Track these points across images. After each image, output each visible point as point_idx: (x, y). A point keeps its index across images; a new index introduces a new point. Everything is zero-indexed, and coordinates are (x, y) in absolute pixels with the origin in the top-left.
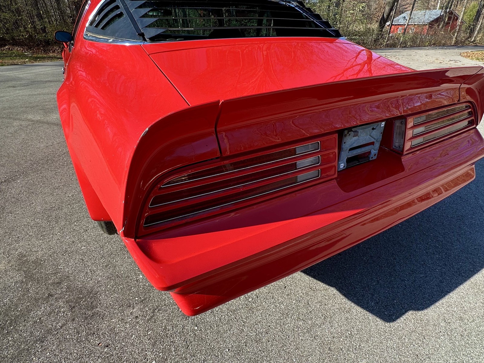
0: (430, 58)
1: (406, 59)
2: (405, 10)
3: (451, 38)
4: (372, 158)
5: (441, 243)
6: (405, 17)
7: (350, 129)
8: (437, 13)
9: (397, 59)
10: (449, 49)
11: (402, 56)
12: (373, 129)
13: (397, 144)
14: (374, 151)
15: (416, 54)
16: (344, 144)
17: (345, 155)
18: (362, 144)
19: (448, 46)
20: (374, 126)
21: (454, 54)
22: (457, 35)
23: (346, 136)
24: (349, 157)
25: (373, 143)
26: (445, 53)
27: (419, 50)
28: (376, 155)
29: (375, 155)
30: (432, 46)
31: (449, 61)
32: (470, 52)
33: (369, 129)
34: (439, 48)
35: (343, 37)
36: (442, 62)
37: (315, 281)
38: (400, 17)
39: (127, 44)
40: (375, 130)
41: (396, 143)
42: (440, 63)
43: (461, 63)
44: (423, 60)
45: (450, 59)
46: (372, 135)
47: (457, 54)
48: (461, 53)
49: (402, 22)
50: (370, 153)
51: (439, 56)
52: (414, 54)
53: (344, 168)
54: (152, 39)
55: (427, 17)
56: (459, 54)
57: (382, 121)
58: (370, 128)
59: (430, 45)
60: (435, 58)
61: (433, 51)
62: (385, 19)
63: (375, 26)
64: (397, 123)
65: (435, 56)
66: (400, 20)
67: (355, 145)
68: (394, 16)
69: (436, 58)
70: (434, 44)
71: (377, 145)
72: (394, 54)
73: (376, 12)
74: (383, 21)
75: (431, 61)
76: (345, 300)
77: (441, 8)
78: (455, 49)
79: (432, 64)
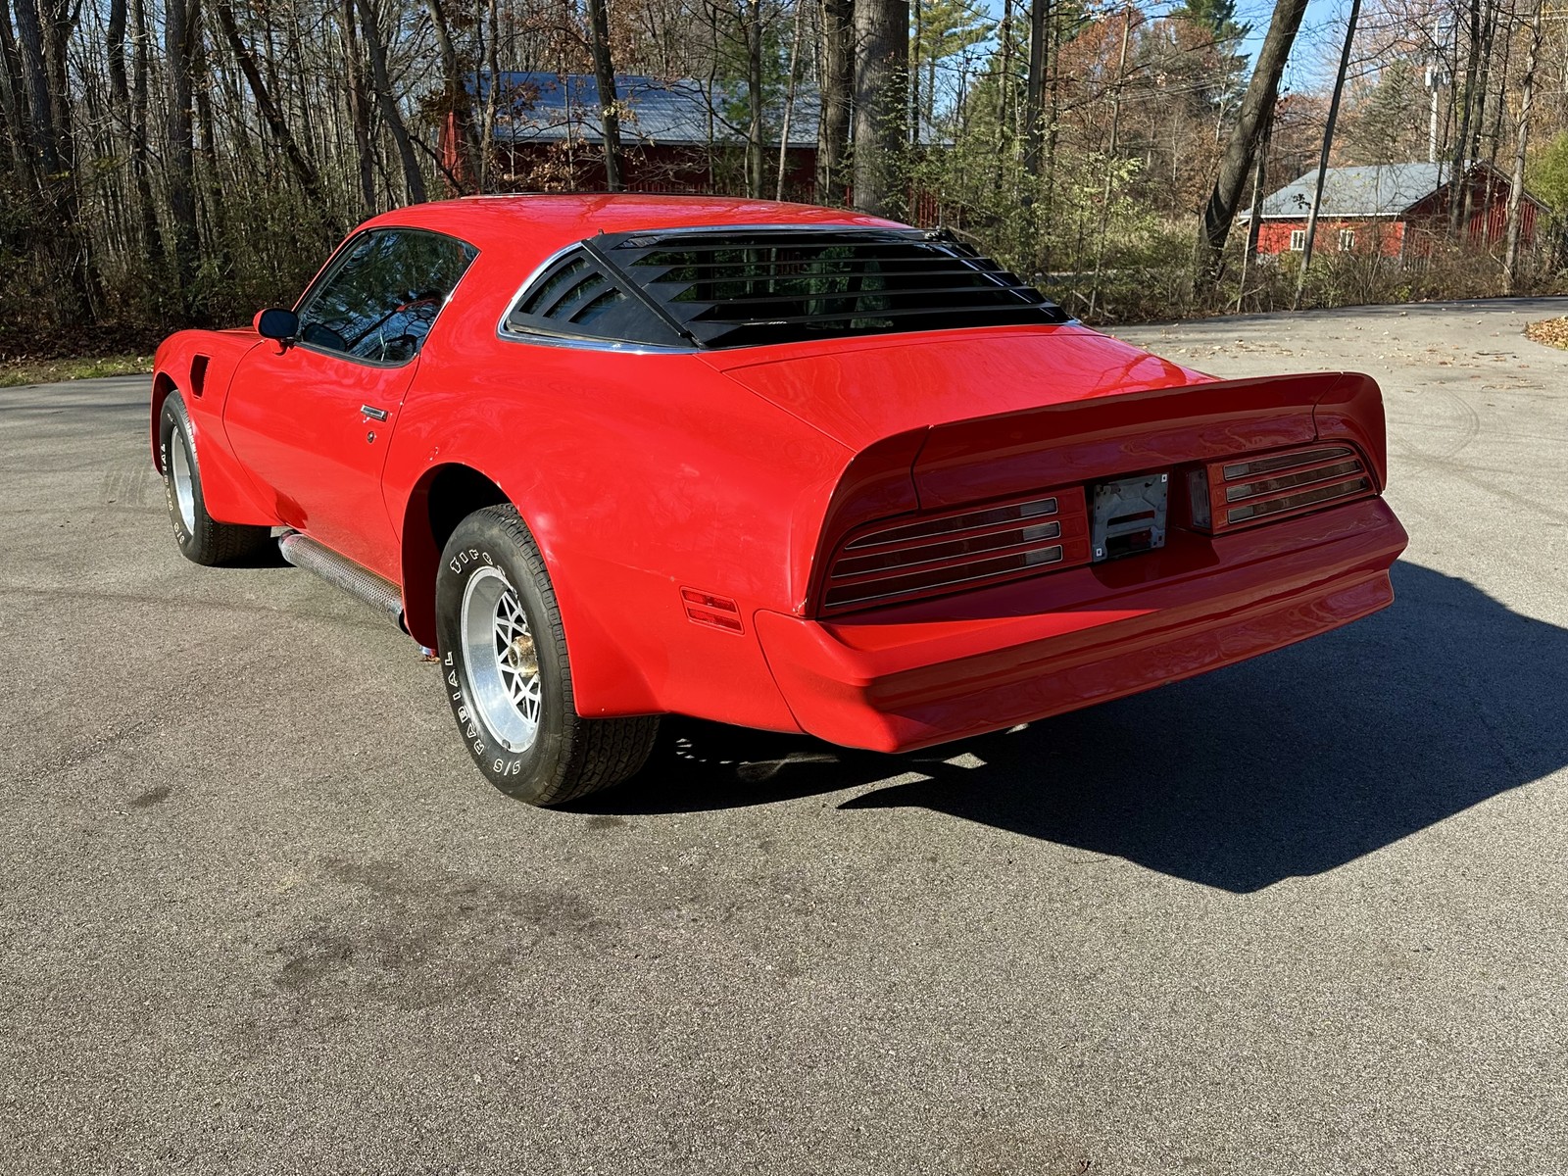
0: (1407, 345)
1: (1316, 354)
2: (1308, 162)
3: (1494, 270)
4: (1155, 543)
5: (1370, 782)
6: (1301, 196)
7: (1104, 481)
8: (1420, 177)
9: (1285, 353)
10: (1488, 310)
11: (1303, 343)
12: (1147, 485)
13: (1200, 518)
14: (1157, 528)
15: (1358, 333)
16: (1097, 511)
17: (1103, 533)
18: (1131, 513)
19: (1486, 299)
20: (1149, 479)
21: (1502, 328)
22: (1514, 260)
23: (1098, 494)
24: (1110, 536)
25: (1150, 514)
26: (1468, 325)
27: (1372, 319)
28: (1163, 539)
29: (1160, 538)
30: (1425, 300)
31: (1477, 356)
32: (1563, 318)
33: (1139, 484)
34: (1447, 309)
35: (1072, 319)
36: (1447, 359)
37: (1076, 850)
38: (1282, 197)
39: (640, 352)
40: (1151, 488)
41: (1199, 515)
42: (1441, 363)
43: (1518, 360)
44: (1382, 357)
45: (1480, 350)
46: (1146, 496)
47: (1511, 329)
48: (1528, 326)
49: (1291, 211)
50: (1149, 533)
51: (1441, 340)
52: (1351, 335)
53: (1104, 558)
54: (712, 344)
55: (1386, 195)
56: (1521, 329)
57: (1161, 470)
58: (1141, 484)
59: (1416, 296)
60: (1426, 345)
61: (1425, 319)
62: (1226, 206)
63: (1189, 227)
64: (1194, 478)
65: (1429, 340)
66: (1283, 202)
67: (1118, 514)
68: (1258, 192)
69: (1429, 348)
70: (1433, 294)
71: (1161, 519)
72: (1274, 334)
73: (1192, 173)
74: (1218, 217)
75: (1411, 359)
76: (1147, 872)
77: (1442, 156)
78: (1509, 310)
79: (1413, 370)
